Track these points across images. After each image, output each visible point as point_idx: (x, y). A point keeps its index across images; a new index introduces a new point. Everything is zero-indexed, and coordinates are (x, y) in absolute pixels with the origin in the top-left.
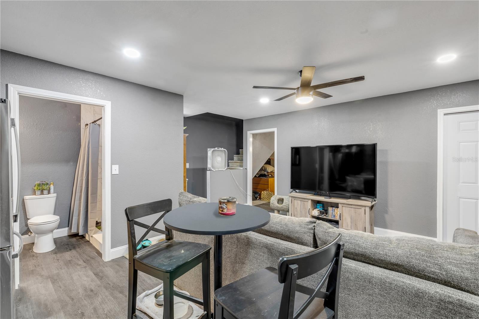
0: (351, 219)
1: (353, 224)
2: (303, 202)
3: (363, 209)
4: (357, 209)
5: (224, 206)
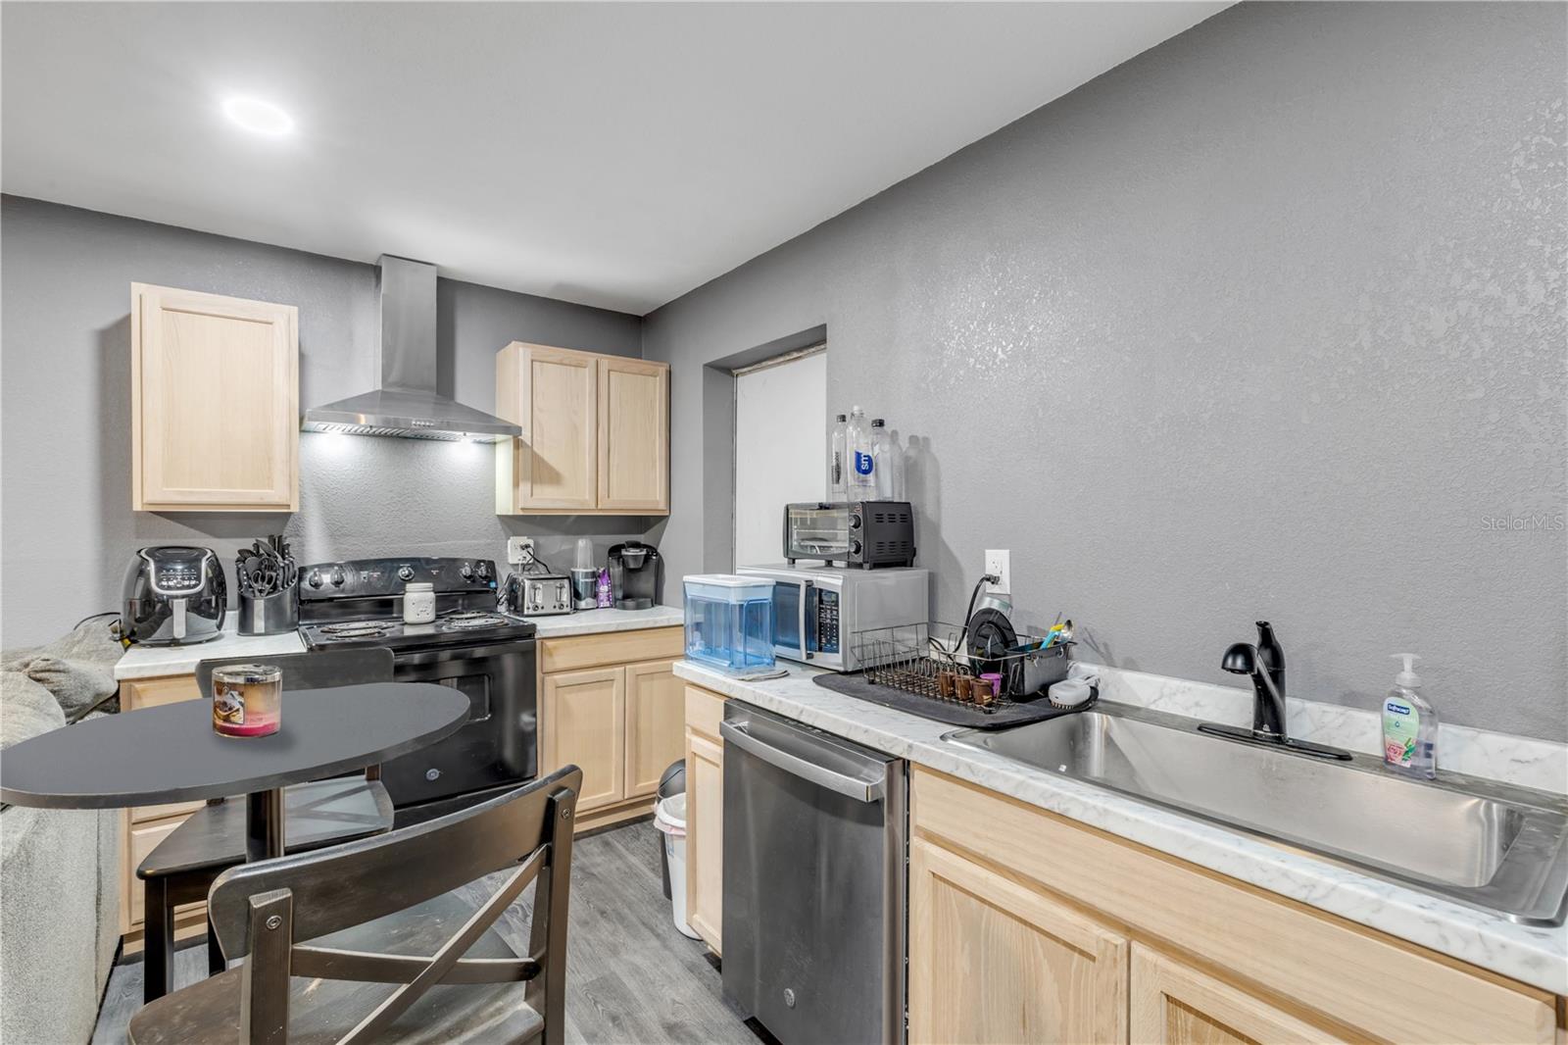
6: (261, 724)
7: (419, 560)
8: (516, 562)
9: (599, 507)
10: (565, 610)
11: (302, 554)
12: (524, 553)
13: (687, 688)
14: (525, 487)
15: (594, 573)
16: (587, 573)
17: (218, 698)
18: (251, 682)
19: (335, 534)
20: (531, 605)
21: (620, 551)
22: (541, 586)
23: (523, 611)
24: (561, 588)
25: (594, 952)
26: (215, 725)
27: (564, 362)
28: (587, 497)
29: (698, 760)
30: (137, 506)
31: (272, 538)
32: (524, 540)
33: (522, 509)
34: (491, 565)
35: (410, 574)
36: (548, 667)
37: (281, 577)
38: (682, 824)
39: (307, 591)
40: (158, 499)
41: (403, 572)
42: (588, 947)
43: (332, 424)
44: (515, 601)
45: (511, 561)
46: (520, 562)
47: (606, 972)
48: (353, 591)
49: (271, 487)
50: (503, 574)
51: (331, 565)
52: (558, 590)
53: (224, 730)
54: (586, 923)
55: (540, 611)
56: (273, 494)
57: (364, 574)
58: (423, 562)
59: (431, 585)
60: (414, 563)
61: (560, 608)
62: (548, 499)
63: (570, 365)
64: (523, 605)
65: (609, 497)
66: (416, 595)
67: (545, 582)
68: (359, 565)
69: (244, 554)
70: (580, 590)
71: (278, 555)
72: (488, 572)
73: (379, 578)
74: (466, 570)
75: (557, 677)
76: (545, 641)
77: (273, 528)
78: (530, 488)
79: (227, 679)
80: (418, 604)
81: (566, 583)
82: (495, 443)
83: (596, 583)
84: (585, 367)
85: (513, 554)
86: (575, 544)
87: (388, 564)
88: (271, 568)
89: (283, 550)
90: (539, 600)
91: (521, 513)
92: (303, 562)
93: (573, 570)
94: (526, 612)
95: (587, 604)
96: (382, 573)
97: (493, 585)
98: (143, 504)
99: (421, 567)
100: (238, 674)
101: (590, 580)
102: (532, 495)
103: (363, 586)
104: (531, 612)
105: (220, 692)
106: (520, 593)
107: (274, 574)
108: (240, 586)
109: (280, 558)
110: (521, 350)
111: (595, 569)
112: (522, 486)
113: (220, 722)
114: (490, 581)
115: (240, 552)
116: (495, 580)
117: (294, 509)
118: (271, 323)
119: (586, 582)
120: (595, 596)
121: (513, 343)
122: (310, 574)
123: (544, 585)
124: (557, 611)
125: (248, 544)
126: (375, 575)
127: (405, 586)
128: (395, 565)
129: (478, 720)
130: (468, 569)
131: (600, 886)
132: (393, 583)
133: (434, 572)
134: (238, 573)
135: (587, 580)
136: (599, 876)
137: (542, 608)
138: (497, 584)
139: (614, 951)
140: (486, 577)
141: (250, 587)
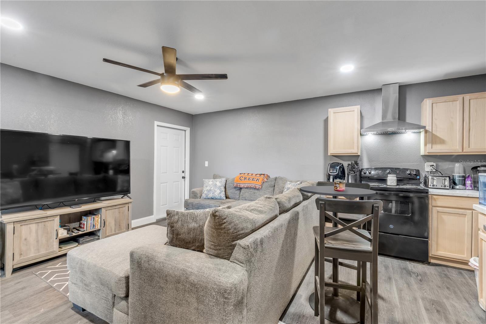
0: (115, 221)
1: (117, 226)
2: (42, 223)
3: (127, 206)
4: (121, 209)
5: (338, 186)
6: (342, 189)
7: (393, 168)
8: (428, 171)
9: (464, 151)
10: (447, 188)
11: (362, 166)
12: (431, 168)
13: (479, 214)
14: (429, 146)
15: (463, 176)
16: (459, 176)
17: (335, 185)
18: (340, 182)
19: (370, 161)
20: (432, 185)
21: (477, 168)
22: (436, 179)
23: (428, 186)
24: (445, 180)
25: (439, 295)
26: (334, 190)
27: (447, 101)
28: (458, 148)
29: (483, 241)
30: (329, 154)
31: (355, 162)
32: (432, 163)
33: (428, 153)
34: (418, 171)
35: (390, 172)
36: (434, 204)
37: (356, 170)
38: (478, 265)
39: (363, 175)
40: (333, 153)
41: (388, 171)
42: (437, 292)
43: (369, 133)
44: (426, 183)
45: (426, 170)
46: (430, 171)
47: (441, 301)
48: (374, 175)
49: (354, 149)
50: (423, 174)
51: (369, 168)
52: (444, 181)
53: (336, 190)
54: (440, 287)
55: (435, 187)
56: (354, 151)
57: (377, 171)
58: (394, 169)
59: (395, 175)
60: (391, 169)
61: (444, 187)
62: (438, 149)
63: (450, 102)
64: (428, 185)
65: (469, 147)
66: (391, 178)
67: (437, 177)
68: (376, 169)
69: (349, 165)
70: (456, 182)
71: (355, 165)
72: (416, 173)
73: (381, 173)
74: (408, 172)
75: (438, 208)
76: (433, 196)
77: (355, 159)
78: (431, 146)
79: (336, 182)
80: (392, 181)
81: (448, 179)
82: (420, 132)
83: (465, 180)
84: (457, 101)
85: (427, 168)
86: (454, 165)
87: (384, 169)
88: (354, 168)
89: (357, 164)
90: (435, 183)
91: (428, 154)
92: (362, 167)
93: (453, 174)
94: (429, 186)
95: (459, 187)
96: (382, 171)
97: (418, 177)
98: (330, 154)
99: (394, 170)
100: (338, 181)
101: (461, 178)
102: (432, 148)
103: (377, 175)
104: (432, 187)
105: (335, 184)
106: (427, 181)
107: (355, 170)
108: (348, 172)
109: (356, 166)
110: (428, 101)
111: (464, 175)
112: (428, 145)
113: (335, 189)
114: (417, 176)
115: (348, 164)
116: (419, 175)
117: (359, 154)
118: (354, 111)
119: (459, 179)
120: (464, 184)
121: (425, 99)
122: (363, 171)
123: (437, 178)
124: (443, 187)
125: (350, 163)
126: (380, 172)
127: (388, 175)
128: (386, 169)
129: (406, 215)
130: (409, 171)
131: (450, 281)
132: (385, 174)
133: (398, 172)
134: (347, 169)
135: (460, 178)
136: (452, 279)
137: (436, 186)
138: (420, 177)
139: (447, 298)
140: (415, 175)
141: (350, 172)
